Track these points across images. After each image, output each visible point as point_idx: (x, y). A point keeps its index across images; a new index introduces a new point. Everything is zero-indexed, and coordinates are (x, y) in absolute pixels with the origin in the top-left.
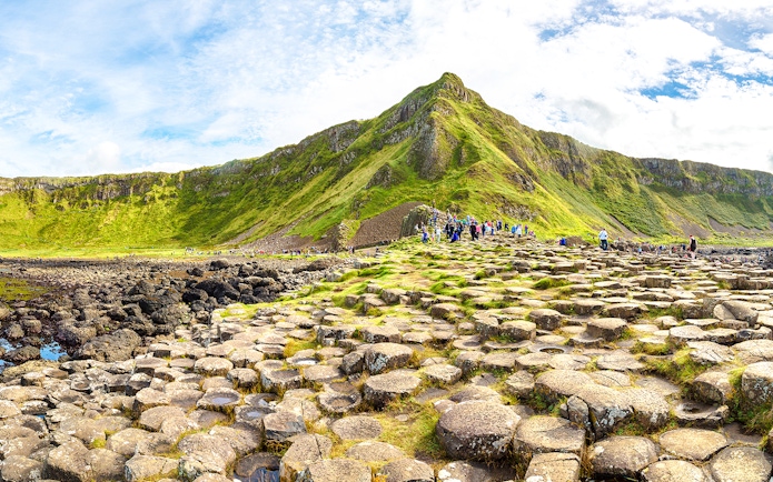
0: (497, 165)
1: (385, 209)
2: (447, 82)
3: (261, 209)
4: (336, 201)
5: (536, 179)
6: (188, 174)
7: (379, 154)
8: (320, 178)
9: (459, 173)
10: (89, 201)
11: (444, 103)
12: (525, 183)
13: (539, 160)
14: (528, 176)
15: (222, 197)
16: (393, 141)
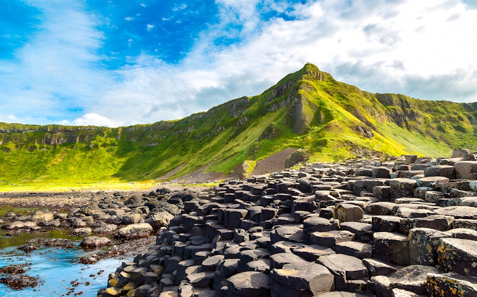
0: (345, 122)
1: (271, 153)
2: (308, 70)
3: (182, 155)
4: (237, 149)
5: (374, 129)
6: (124, 129)
7: (264, 118)
8: (223, 134)
9: (319, 128)
10: (37, 145)
11: (307, 84)
12: (365, 132)
13: (377, 115)
14: (367, 127)
15: (152, 147)
16: (273, 109)
